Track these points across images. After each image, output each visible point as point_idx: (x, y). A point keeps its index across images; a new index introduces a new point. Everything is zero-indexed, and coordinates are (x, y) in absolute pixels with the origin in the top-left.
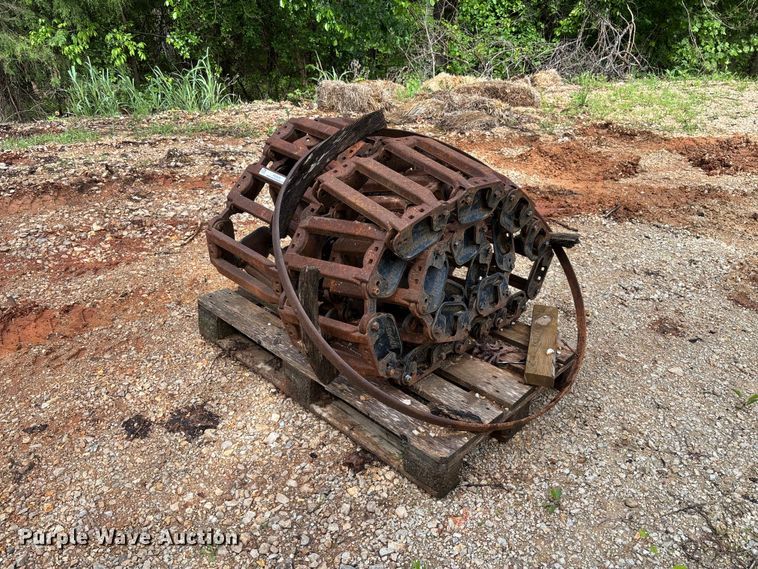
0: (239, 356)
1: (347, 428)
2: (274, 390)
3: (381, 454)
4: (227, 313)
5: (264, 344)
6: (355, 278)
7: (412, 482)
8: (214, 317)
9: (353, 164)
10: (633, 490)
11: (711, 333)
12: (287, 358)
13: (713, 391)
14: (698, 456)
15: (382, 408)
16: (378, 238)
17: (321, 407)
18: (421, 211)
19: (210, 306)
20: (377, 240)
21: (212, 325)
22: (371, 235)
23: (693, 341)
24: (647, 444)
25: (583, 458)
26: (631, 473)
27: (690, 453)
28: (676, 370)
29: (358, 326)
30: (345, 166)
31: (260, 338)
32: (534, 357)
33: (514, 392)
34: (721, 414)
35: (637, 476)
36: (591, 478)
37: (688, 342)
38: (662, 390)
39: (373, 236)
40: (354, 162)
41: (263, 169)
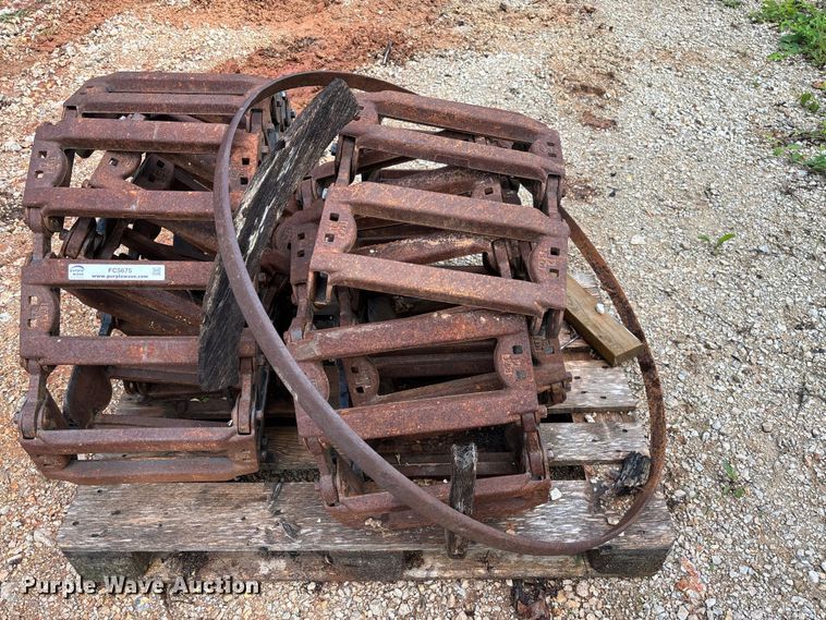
1: (482, 570)
3: (554, 572)
5: (275, 548)
6: (513, 414)
7: (608, 578)
9: (343, 207)
10: (753, 410)
11: (613, 175)
12: (339, 547)
13: (682, 245)
14: (745, 331)
15: (542, 528)
16: (511, 331)
17: (419, 566)
18: (555, 252)
19: (102, 545)
20: (506, 335)
21: (121, 567)
22: (493, 331)
23: (613, 195)
24: (707, 346)
25: (688, 406)
26: (732, 391)
27: (739, 333)
28: (637, 240)
29: (528, 473)
30: (334, 218)
31: (262, 543)
32: (595, 326)
33: (617, 386)
34: (711, 270)
35: (739, 391)
36: (718, 425)
37: (612, 199)
38: (650, 270)
39: (500, 331)
40: (347, 203)
41: (71, 266)
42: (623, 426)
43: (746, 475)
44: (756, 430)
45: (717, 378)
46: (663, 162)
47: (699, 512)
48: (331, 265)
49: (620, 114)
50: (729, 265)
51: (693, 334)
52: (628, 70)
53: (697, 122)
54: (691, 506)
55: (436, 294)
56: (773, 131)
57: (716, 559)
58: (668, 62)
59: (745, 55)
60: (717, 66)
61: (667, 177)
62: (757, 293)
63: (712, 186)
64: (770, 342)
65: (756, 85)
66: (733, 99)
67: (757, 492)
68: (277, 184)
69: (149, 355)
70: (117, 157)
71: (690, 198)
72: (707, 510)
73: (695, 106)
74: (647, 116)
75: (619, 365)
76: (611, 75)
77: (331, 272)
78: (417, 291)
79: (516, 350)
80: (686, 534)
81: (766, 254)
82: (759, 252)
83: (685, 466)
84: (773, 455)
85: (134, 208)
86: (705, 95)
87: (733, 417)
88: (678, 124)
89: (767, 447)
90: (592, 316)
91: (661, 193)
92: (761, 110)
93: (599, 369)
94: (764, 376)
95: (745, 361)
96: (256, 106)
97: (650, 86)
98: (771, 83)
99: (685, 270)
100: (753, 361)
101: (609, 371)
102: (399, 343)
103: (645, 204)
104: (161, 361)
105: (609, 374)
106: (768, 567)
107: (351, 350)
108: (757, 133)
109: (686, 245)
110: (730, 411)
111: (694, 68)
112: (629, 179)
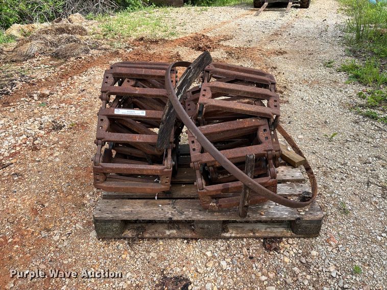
0: (147, 235)
1: (251, 234)
2: (185, 241)
3: (279, 235)
4: (128, 214)
5: (175, 218)
6: (265, 151)
7: (300, 238)
8: (117, 221)
9: (208, 88)
10: (350, 188)
11: (289, 117)
12: (199, 218)
13: (318, 138)
14: (345, 164)
15: (274, 213)
16: (263, 124)
17: (227, 232)
18: (275, 101)
19: (111, 216)
20: (262, 125)
21: (115, 228)
22: (257, 124)
23: (289, 123)
24: (330, 169)
25: (325, 187)
26: (341, 183)
27: (342, 165)
28: (300, 137)
29: (270, 177)
30: (205, 90)
31: (170, 216)
32: (287, 154)
33: (297, 173)
34: (329, 146)
35: (344, 182)
36: (337, 192)
37: (289, 124)
38: (306, 146)
39: (259, 124)
40: (208, 87)
41: (115, 109)
42: (301, 185)
43: (350, 208)
44: (352, 194)
45: (335, 178)
46: (308, 113)
47: (333, 219)
48: (205, 102)
49: (290, 99)
50: (337, 145)
51: (325, 165)
52: (291, 86)
53: (319, 102)
54: (329, 217)
55: (239, 110)
56: (349, 105)
57: (341, 233)
58: (306, 84)
59: (336, 82)
60: (325, 85)
61: (310, 118)
62: (348, 153)
63: (327, 120)
64: (354, 168)
65: (341, 91)
66: (332, 95)
67: (354, 213)
68: (188, 80)
69: (139, 139)
70: (129, 80)
71: (319, 124)
72: (336, 218)
73: (318, 97)
74: (300, 100)
75: (298, 167)
76: (285, 87)
77: (205, 104)
78: (233, 109)
79: (265, 130)
80: (328, 226)
81: (350, 141)
82: (347, 141)
83: (326, 205)
84: (359, 202)
85: (137, 92)
86: (321, 93)
87: (343, 190)
88: (313, 102)
89: (357, 199)
90: (286, 151)
91: (308, 123)
92: (344, 98)
93: (290, 168)
94: (353, 178)
95: (345, 173)
96: (173, 69)
97: (300, 91)
98: (347, 90)
99: (320, 146)
100: (349, 173)
101: (294, 169)
102: (226, 129)
103: (302, 126)
104: (143, 141)
105: (294, 170)
106: (361, 236)
107: (210, 132)
108: (342, 105)
109: (319, 138)
110: (341, 188)
111: (316, 86)
112: (295, 118)
